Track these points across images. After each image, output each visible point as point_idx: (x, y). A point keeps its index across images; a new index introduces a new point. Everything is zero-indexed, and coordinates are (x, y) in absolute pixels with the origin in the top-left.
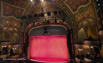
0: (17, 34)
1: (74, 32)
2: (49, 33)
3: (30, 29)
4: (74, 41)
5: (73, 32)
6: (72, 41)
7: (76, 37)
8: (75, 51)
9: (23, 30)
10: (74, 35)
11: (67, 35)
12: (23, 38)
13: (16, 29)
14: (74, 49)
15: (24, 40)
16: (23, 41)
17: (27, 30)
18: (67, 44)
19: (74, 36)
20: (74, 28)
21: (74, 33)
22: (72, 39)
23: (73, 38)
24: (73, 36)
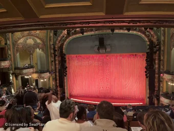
0: (43, 50)
1: (164, 49)
2: (108, 50)
3: (66, 40)
4: (162, 67)
5: (162, 48)
6: (157, 66)
7: (165, 59)
8: (162, 85)
9: (52, 41)
10: (163, 56)
11: (147, 53)
12: (55, 58)
13: (39, 41)
14: (160, 81)
15: (57, 62)
16: (55, 65)
17: (59, 42)
18: (146, 72)
19: (162, 58)
20: (164, 41)
21: (163, 51)
22: (156, 62)
23: (160, 60)
24: (160, 56)
